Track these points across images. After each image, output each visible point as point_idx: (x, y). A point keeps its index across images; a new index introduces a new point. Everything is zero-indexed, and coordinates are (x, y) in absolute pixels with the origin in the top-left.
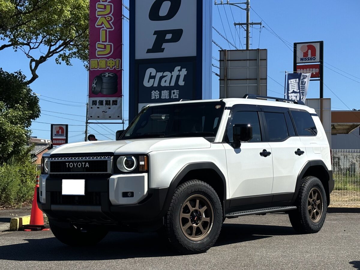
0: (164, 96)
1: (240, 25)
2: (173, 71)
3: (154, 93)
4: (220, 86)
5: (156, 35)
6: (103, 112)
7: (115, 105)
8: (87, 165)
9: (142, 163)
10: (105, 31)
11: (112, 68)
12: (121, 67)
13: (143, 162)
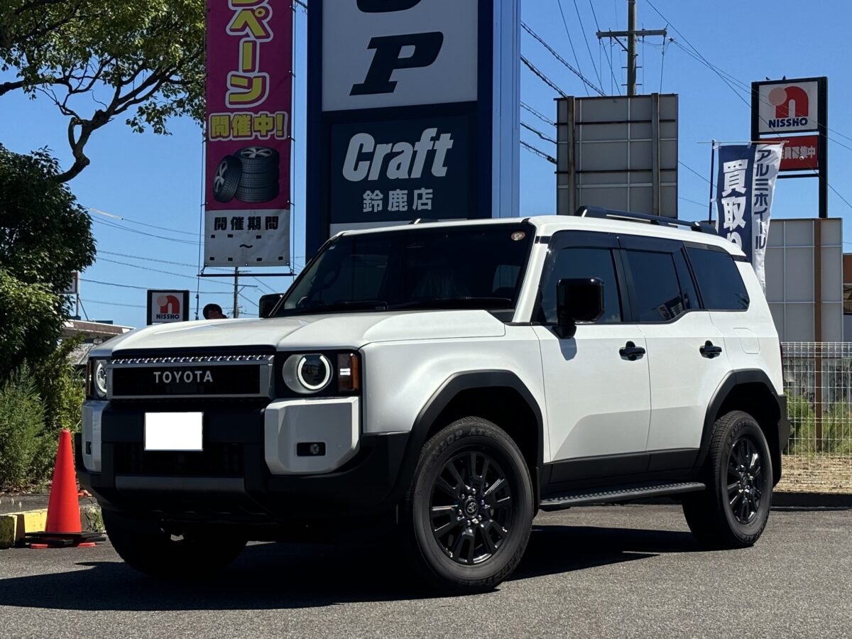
0: (395, 204)
1: (613, 38)
2: (419, 140)
3: (369, 197)
4: (558, 189)
5: (375, 50)
6: (241, 246)
7: (272, 230)
8: (208, 377)
9: (345, 372)
10: (251, 44)
11: (266, 136)
12: (289, 133)
13: (349, 370)
